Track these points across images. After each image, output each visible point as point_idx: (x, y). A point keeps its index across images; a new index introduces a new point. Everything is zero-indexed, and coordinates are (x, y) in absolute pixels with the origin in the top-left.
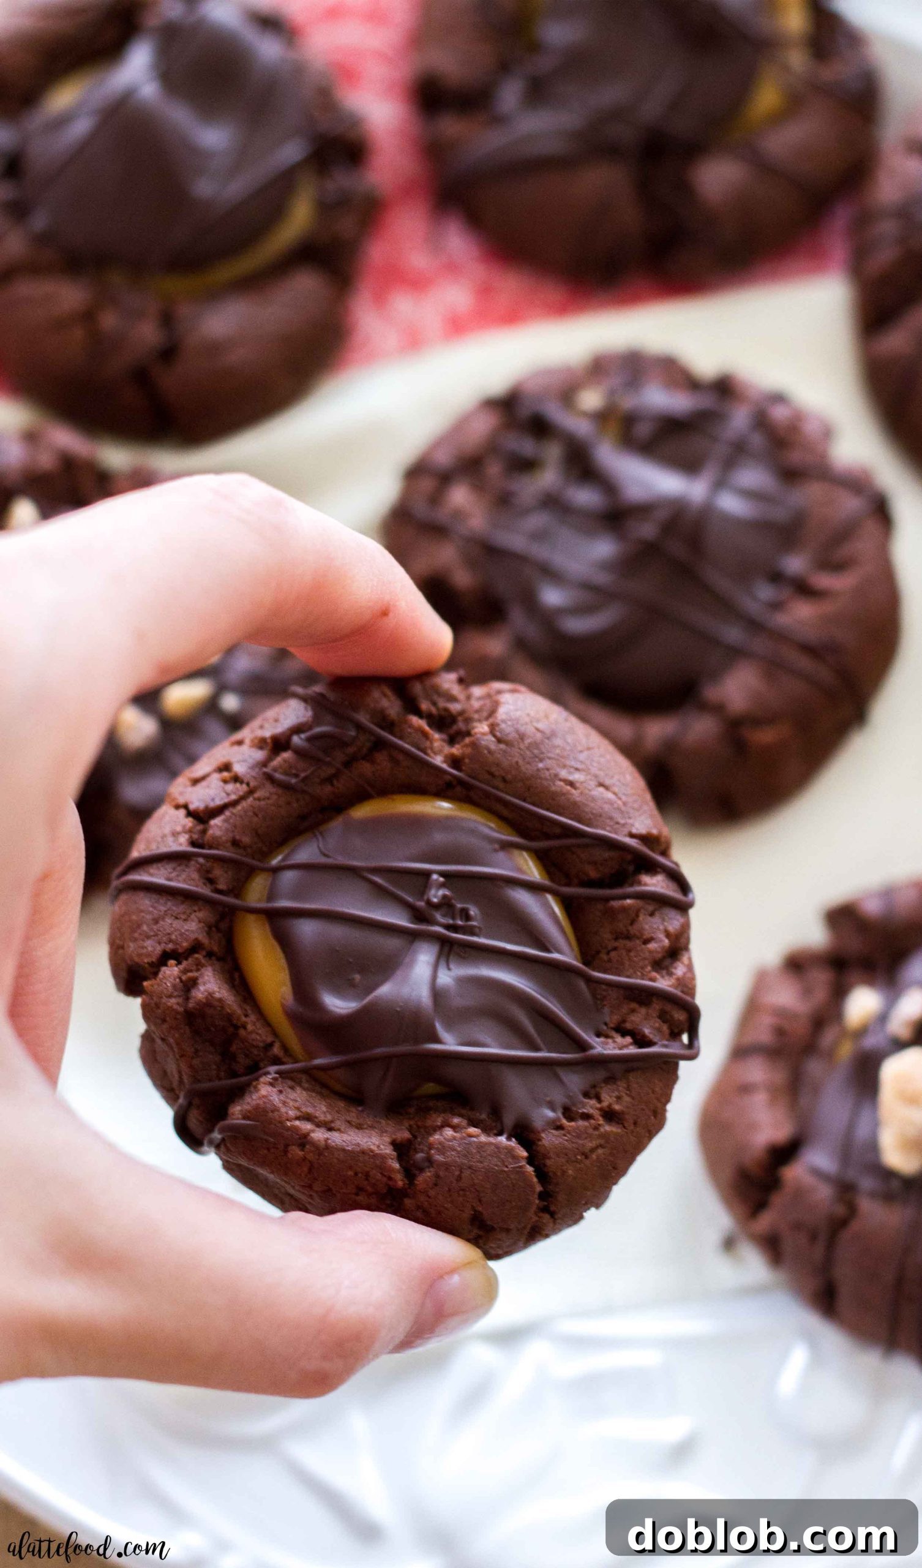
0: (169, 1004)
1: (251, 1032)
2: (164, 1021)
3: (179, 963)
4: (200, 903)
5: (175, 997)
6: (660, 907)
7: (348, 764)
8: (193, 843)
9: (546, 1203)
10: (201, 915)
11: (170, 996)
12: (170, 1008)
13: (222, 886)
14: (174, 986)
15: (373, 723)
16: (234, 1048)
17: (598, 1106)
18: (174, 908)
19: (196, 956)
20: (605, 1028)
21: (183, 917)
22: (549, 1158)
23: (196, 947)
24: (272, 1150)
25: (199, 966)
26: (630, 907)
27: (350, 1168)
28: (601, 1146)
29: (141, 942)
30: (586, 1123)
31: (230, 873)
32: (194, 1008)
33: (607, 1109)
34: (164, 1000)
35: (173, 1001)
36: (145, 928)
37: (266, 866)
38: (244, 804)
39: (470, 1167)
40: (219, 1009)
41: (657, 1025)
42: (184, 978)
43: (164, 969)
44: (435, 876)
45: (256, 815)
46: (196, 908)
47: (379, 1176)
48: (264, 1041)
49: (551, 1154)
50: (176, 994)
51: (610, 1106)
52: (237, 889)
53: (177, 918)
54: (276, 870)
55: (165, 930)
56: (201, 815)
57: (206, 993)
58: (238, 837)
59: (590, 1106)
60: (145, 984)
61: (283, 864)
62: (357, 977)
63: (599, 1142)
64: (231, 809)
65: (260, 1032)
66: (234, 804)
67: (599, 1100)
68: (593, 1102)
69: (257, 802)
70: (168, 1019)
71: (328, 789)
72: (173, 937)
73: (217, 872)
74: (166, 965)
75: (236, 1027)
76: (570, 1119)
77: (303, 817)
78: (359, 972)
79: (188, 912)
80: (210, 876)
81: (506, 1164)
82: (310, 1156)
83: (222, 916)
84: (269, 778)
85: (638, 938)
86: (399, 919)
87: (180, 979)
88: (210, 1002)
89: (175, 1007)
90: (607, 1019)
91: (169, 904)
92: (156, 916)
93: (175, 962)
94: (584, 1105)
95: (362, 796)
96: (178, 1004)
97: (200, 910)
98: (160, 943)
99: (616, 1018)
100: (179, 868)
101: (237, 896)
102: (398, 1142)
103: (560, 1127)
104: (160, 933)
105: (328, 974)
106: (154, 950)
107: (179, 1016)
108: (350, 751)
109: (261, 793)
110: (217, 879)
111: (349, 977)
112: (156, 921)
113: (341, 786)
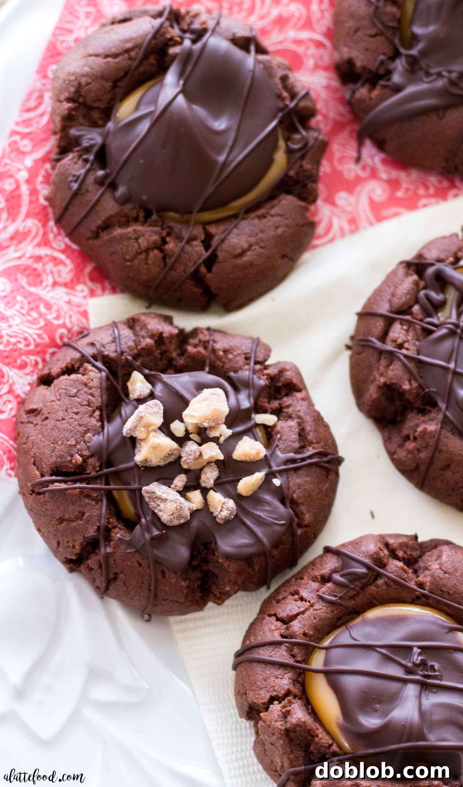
0: (276, 725)
1: (321, 739)
2: (274, 734)
3: (280, 702)
4: (288, 668)
5: (279, 721)
7: (363, 588)
8: (282, 636)
10: (289, 675)
11: (276, 721)
12: (277, 728)
13: (298, 659)
14: (278, 715)
15: (374, 565)
16: (311, 748)
18: (275, 672)
19: (289, 698)
21: (281, 677)
23: (288, 693)
25: (290, 702)
29: (257, 691)
31: (303, 651)
32: (290, 727)
34: (273, 723)
35: (279, 723)
36: (259, 683)
37: (321, 646)
38: (308, 613)
40: (304, 727)
42: (283, 710)
43: (271, 706)
44: (415, 649)
45: (315, 618)
46: (286, 672)
48: (328, 743)
50: (279, 720)
52: (306, 660)
53: (277, 678)
54: (327, 649)
55: (270, 684)
56: (285, 619)
57: (297, 719)
58: (306, 631)
60: (261, 714)
61: (331, 645)
62: (378, 706)
64: (301, 615)
65: (325, 738)
66: (303, 613)
69: (315, 611)
70: (276, 734)
71: (353, 602)
72: (276, 688)
73: (296, 650)
74: (273, 704)
75: (313, 737)
77: (339, 619)
78: (378, 704)
79: (283, 674)
80: (292, 653)
83: (300, 674)
84: (321, 598)
86: (398, 672)
87: (281, 711)
88: (300, 725)
89: (280, 727)
91: (272, 670)
92: (265, 677)
93: (278, 702)
95: (371, 605)
96: (281, 725)
97: (289, 673)
98: (268, 692)
100: (275, 650)
101: (306, 664)
104: (268, 686)
105: (362, 705)
106: (265, 696)
107: (282, 732)
108: (364, 581)
109: (317, 606)
110: (296, 654)
111: (374, 706)
112: (265, 680)
113: (359, 600)
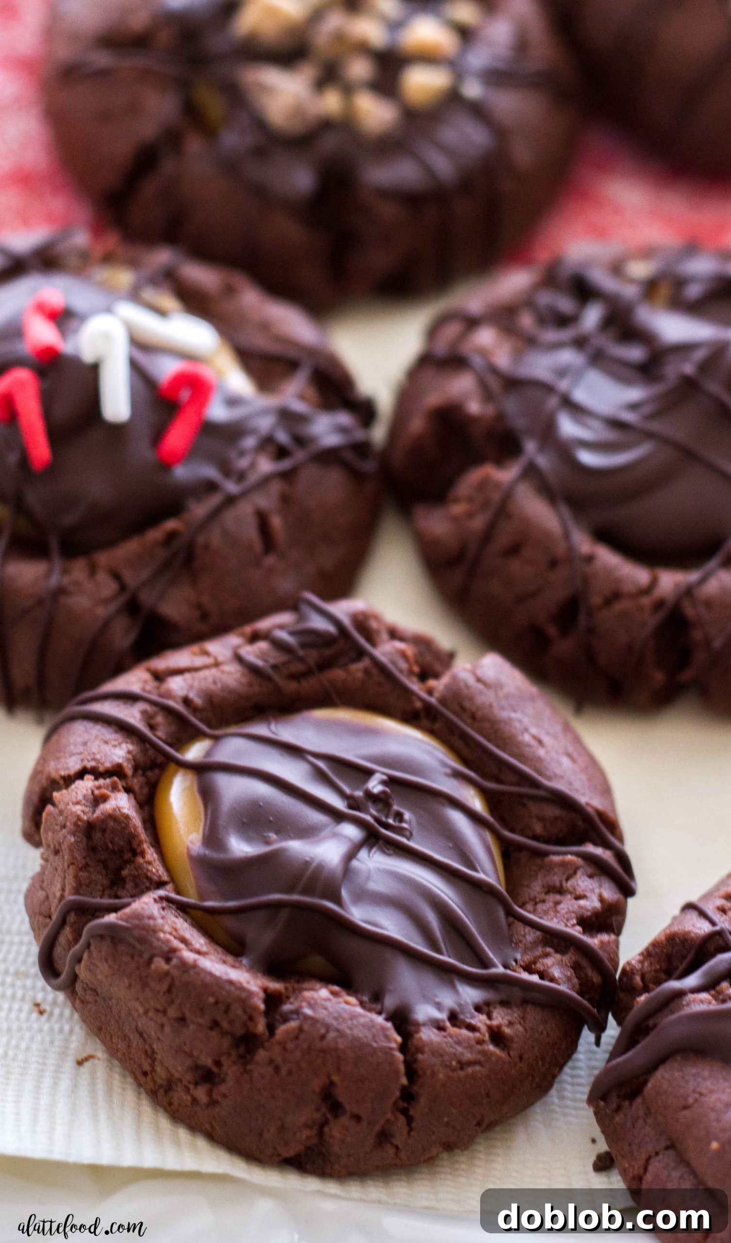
1: (148, 863)
2: (64, 826)
3: (96, 779)
5: (82, 805)
6: (599, 875)
7: (321, 666)
9: (406, 1105)
10: (131, 747)
11: (78, 803)
13: (160, 731)
14: (85, 796)
16: (125, 872)
17: (488, 1022)
18: (108, 737)
19: (115, 779)
20: (514, 964)
21: (114, 744)
22: (423, 1053)
23: (116, 771)
24: (136, 958)
25: (114, 788)
26: (570, 863)
27: (213, 995)
28: (479, 1063)
29: (64, 759)
30: (470, 1034)
31: (174, 726)
32: (98, 818)
33: (496, 1030)
35: (80, 808)
36: (72, 746)
37: (213, 732)
38: (206, 673)
39: (338, 1030)
40: (123, 825)
41: (569, 974)
42: (97, 792)
43: (79, 781)
44: (377, 776)
45: (216, 684)
46: (129, 740)
47: (240, 1012)
48: (160, 877)
49: (427, 1049)
50: (84, 803)
51: (499, 1027)
53: (107, 743)
54: (218, 738)
55: (91, 750)
56: (162, 673)
57: (114, 809)
58: (191, 697)
59: (480, 1020)
62: (273, 836)
63: (480, 1057)
64: (193, 673)
65: (157, 866)
66: (196, 669)
67: (490, 1017)
68: (483, 1017)
69: (220, 674)
71: (293, 685)
72: (98, 757)
73: (160, 719)
74: (82, 779)
75: (134, 853)
76: (454, 1025)
77: (260, 709)
78: (275, 833)
79: (120, 741)
80: (153, 720)
81: (377, 1039)
82: (175, 973)
84: (239, 658)
85: (571, 893)
86: (332, 799)
87: (93, 792)
88: (117, 819)
89: (81, 815)
90: (519, 956)
92: (88, 739)
93: (92, 778)
94: (473, 1017)
95: (325, 702)
96: (83, 812)
97: (132, 744)
98: (83, 760)
99: (528, 958)
100: (123, 706)
101: (177, 748)
102: (269, 991)
103: (441, 1028)
104: (85, 752)
105: (244, 823)
106: (73, 765)
107: (80, 823)
108: (328, 652)
109: (227, 668)
110: (158, 725)
111: (265, 834)
112: (85, 744)
113: (308, 685)
